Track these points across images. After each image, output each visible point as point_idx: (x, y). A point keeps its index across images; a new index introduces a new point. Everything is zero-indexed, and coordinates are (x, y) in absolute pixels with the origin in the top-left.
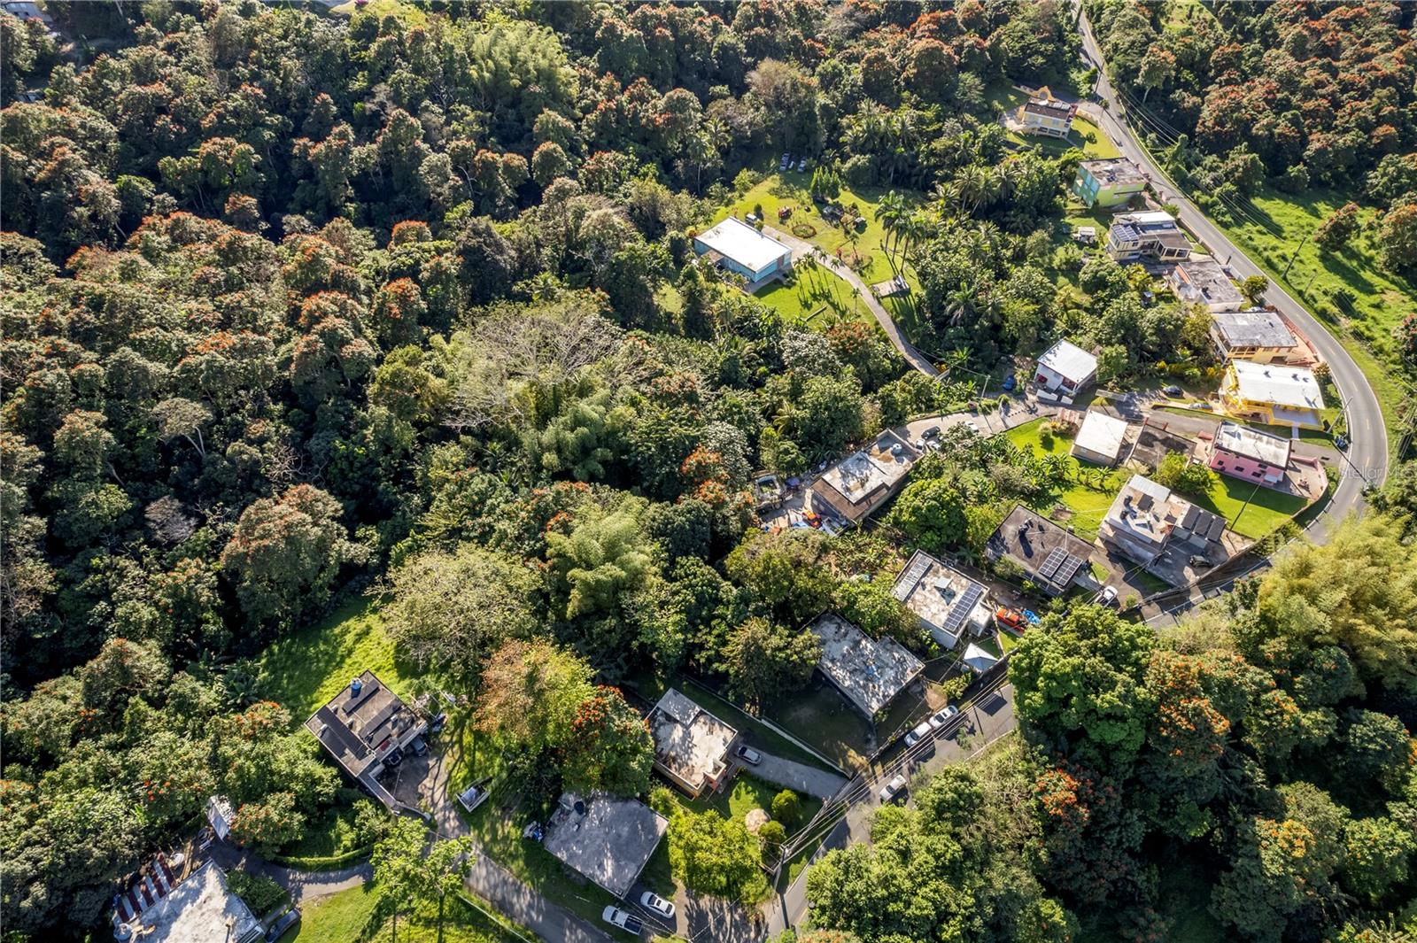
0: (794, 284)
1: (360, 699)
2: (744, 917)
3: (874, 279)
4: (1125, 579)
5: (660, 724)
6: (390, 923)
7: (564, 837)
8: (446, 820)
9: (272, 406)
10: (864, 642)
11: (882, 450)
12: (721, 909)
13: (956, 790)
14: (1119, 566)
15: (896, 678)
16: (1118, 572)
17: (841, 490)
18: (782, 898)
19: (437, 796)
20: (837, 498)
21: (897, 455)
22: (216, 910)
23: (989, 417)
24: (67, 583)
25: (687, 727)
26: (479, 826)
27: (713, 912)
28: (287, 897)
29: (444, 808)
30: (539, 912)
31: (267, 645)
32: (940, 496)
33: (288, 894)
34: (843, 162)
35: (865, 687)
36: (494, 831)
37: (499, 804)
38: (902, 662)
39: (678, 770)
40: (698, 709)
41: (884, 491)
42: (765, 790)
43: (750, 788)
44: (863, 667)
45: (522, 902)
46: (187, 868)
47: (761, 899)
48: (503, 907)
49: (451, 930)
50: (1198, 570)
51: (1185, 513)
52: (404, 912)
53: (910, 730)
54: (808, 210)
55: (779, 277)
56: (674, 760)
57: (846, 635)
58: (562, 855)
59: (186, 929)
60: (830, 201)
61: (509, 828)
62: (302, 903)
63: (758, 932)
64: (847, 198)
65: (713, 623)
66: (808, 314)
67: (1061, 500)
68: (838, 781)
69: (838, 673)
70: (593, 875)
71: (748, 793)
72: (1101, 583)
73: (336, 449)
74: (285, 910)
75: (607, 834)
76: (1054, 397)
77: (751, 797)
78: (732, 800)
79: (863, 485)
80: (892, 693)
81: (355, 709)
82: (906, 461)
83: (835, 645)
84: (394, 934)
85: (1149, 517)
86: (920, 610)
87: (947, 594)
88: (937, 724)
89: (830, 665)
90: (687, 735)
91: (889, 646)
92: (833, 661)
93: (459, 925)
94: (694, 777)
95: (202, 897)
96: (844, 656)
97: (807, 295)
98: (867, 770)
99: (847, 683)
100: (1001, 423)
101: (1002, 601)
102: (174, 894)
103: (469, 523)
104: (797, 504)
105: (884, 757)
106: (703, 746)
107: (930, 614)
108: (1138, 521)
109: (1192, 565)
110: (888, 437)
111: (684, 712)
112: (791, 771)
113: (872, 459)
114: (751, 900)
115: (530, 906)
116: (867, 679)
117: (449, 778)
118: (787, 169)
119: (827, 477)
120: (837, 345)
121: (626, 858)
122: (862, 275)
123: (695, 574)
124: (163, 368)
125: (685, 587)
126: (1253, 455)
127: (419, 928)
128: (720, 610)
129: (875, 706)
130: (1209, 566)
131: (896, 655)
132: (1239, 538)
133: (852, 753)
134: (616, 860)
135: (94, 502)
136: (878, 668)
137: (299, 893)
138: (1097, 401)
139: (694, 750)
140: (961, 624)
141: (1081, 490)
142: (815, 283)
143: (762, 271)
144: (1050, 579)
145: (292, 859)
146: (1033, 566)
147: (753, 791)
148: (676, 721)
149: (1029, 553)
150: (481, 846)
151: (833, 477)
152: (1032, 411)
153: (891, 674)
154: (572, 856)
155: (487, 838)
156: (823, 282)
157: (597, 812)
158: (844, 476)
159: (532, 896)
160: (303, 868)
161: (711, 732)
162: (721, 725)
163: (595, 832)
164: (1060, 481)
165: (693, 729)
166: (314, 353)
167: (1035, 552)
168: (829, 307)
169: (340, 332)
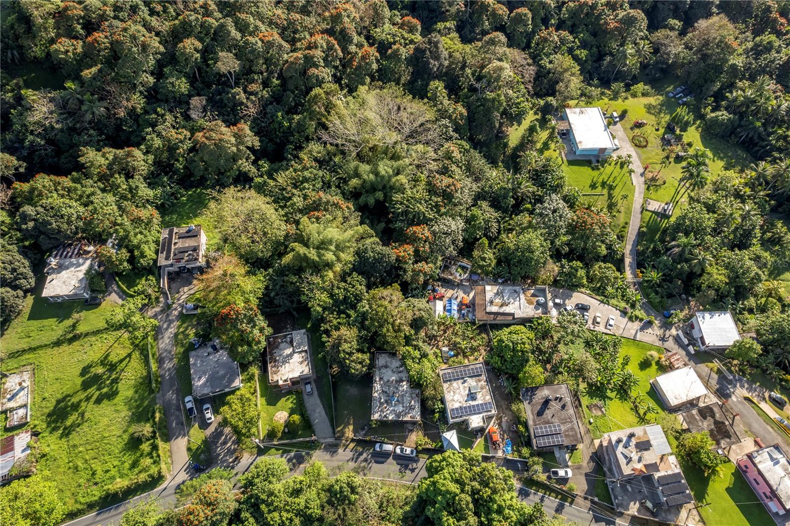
0: (599, 169)
1: (187, 235)
2: (235, 450)
3: (652, 196)
4: (586, 475)
5: (285, 341)
6: (123, 331)
7: (199, 354)
8: (176, 309)
9: (274, 80)
10: (404, 383)
11: (533, 295)
12: (230, 438)
13: (341, 488)
14: (592, 464)
15: (400, 413)
16: (587, 466)
17: (488, 299)
18: (256, 458)
19: (183, 297)
20: (481, 302)
21: (539, 304)
22: (78, 277)
23: (630, 323)
24: (146, 112)
25: (294, 352)
26: (183, 322)
27: (226, 436)
28: (105, 291)
29: (180, 304)
30: (169, 375)
31: (197, 187)
32: (517, 344)
33: (106, 291)
34: (713, 111)
35: (382, 404)
36: (186, 329)
37: (199, 320)
38: (411, 408)
39: (272, 367)
40: (306, 348)
41: (511, 318)
42: (300, 408)
43: (295, 401)
44: (391, 394)
45: (168, 365)
46: (91, 254)
47: (249, 450)
48: (160, 361)
49: (137, 353)
50: (643, 511)
51: (670, 472)
52: (130, 332)
53: (382, 443)
54: (657, 130)
55: (593, 160)
56: (275, 361)
57: (400, 372)
58: (192, 361)
59: (66, 276)
60: (678, 132)
61: (192, 332)
62: (107, 298)
63: (234, 461)
64: (693, 135)
65: (342, 315)
66: (590, 192)
67: (608, 401)
68: (331, 434)
69: (377, 386)
70: (194, 379)
71: (292, 402)
72: (570, 464)
73: (277, 117)
74: (100, 296)
75: (215, 367)
76: (686, 341)
77: (291, 405)
78: (283, 399)
79: (502, 306)
80: (390, 418)
81: (183, 238)
82: (540, 311)
83: (390, 372)
84: (120, 337)
85: (635, 456)
86: (449, 392)
87: (472, 396)
88: (398, 451)
89: (378, 379)
90: (290, 356)
91: (414, 395)
92: (381, 379)
93: (141, 353)
94: (274, 376)
95: (79, 269)
96: (388, 381)
97: (600, 180)
98: (347, 441)
99: (376, 395)
100: (634, 332)
101: (504, 425)
102: (74, 260)
103: (289, 188)
104: (468, 290)
105: (359, 442)
106: (292, 366)
107: (451, 398)
108: (625, 451)
109: (642, 504)
110: (544, 291)
111: (299, 345)
112: (317, 411)
113: (522, 296)
114: (244, 447)
115: (169, 369)
116: (386, 402)
117: (195, 293)
118: (674, 97)
119: (488, 288)
120: (573, 221)
121: (210, 384)
122: (648, 189)
123: (354, 286)
124: (238, 36)
125: (344, 289)
126: (772, 482)
127: (129, 342)
128: (351, 312)
129: (376, 416)
130: (653, 514)
131: (413, 403)
132: (697, 518)
133: (351, 427)
134: (207, 381)
135: (172, 83)
136: (397, 401)
137: (109, 295)
138: (710, 364)
139: (287, 365)
140: (461, 417)
141: (628, 405)
142: (613, 176)
143: (584, 150)
144: (535, 437)
145: (117, 279)
146: (534, 421)
147: (295, 404)
148: (293, 346)
149: (540, 413)
150: (176, 331)
151: (490, 290)
152: (663, 339)
153: (400, 408)
154: (195, 364)
155: (181, 330)
156: (618, 179)
157: (220, 356)
158: (497, 294)
159: (173, 366)
160: (119, 287)
161: (301, 363)
162: (308, 364)
163: (211, 363)
164: (623, 391)
165: (296, 356)
166: (296, 63)
167: (544, 416)
168: (607, 195)
169: (315, 59)
